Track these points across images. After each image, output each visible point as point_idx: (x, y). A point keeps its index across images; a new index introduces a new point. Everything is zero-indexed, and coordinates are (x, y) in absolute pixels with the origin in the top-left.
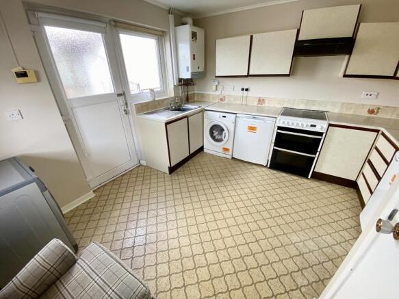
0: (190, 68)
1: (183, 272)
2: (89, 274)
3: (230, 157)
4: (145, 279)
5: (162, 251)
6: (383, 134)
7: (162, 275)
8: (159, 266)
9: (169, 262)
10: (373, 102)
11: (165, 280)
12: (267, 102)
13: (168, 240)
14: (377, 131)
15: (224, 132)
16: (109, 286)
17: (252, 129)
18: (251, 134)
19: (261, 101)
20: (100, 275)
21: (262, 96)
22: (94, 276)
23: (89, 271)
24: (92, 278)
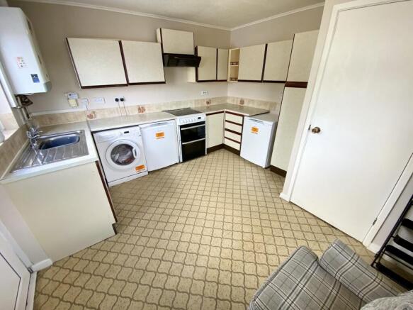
0: (40, 77)
1: (255, 252)
2: (297, 295)
3: (147, 173)
4: (256, 287)
5: (232, 266)
6: (227, 112)
7: (255, 270)
8: (247, 272)
9: (244, 262)
10: (207, 97)
11: (259, 268)
12: (146, 109)
13: (220, 258)
14: (223, 112)
15: (133, 150)
16: (306, 273)
17: (160, 135)
18: (161, 140)
19: (141, 109)
20: (297, 282)
21: (141, 104)
22: (299, 288)
23: (294, 296)
24: (301, 291)
